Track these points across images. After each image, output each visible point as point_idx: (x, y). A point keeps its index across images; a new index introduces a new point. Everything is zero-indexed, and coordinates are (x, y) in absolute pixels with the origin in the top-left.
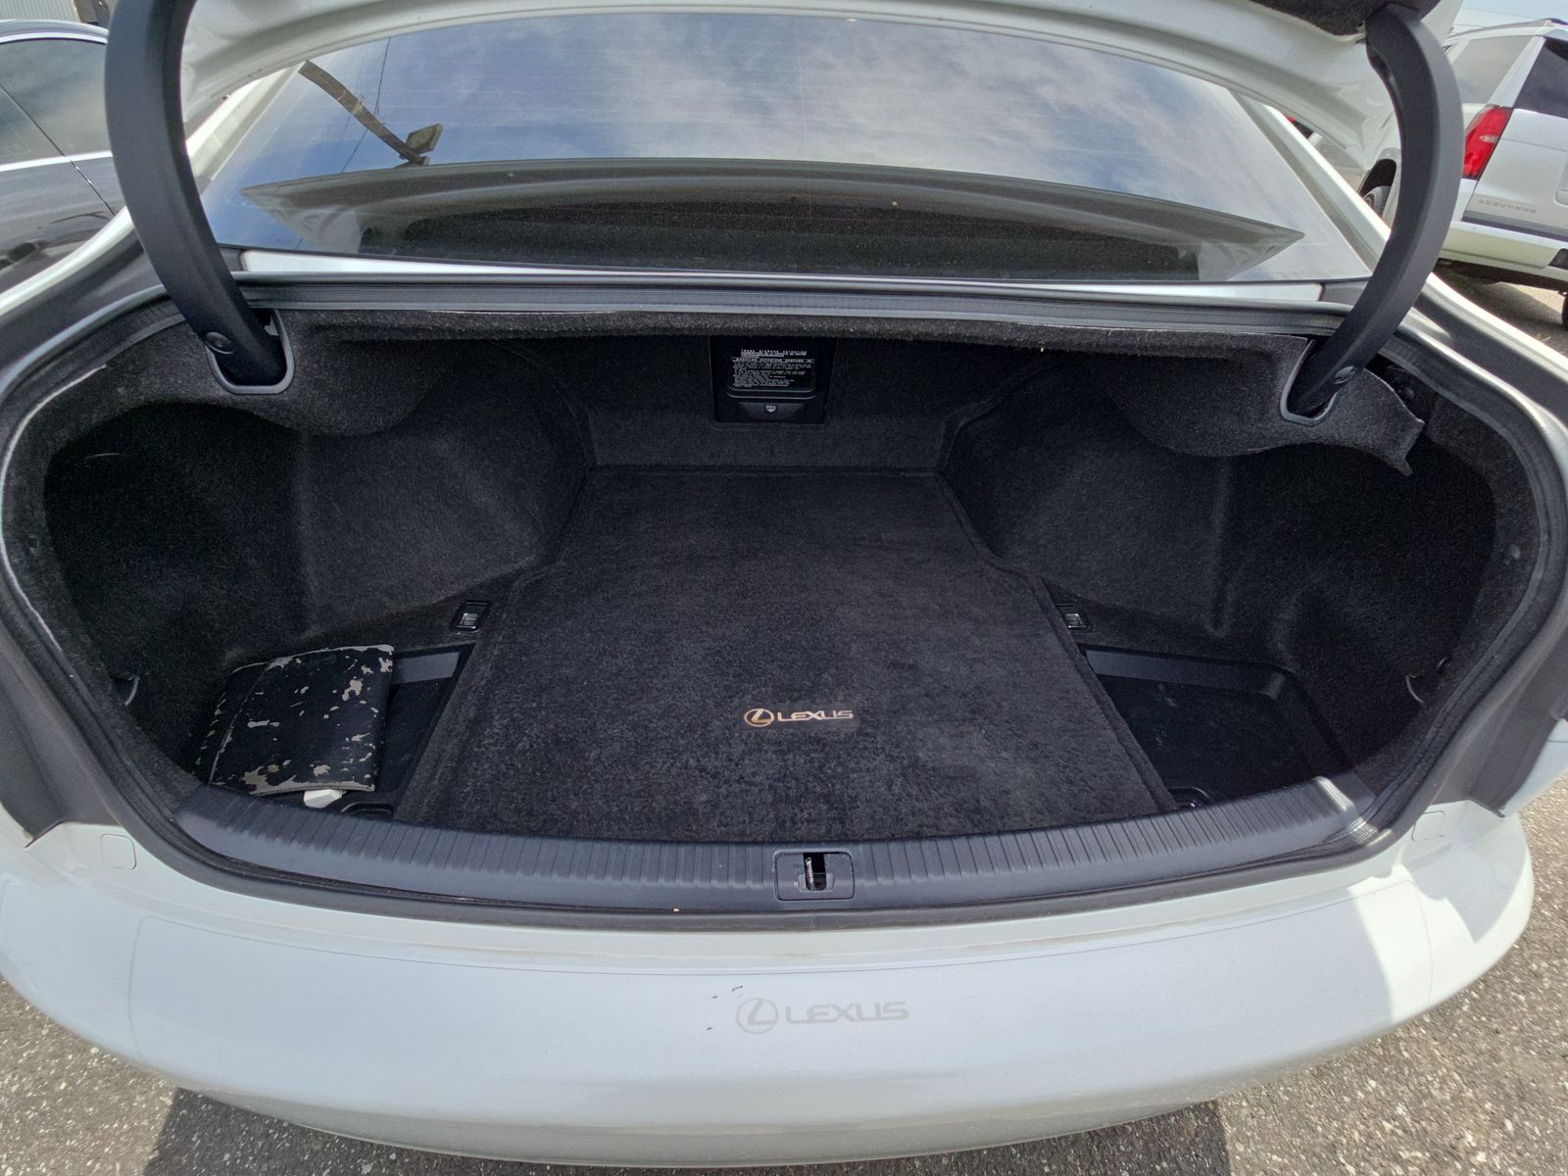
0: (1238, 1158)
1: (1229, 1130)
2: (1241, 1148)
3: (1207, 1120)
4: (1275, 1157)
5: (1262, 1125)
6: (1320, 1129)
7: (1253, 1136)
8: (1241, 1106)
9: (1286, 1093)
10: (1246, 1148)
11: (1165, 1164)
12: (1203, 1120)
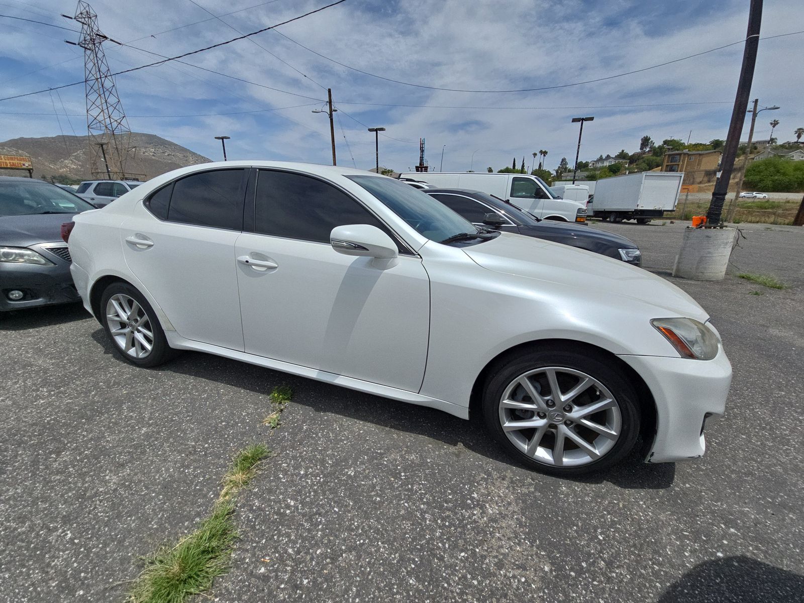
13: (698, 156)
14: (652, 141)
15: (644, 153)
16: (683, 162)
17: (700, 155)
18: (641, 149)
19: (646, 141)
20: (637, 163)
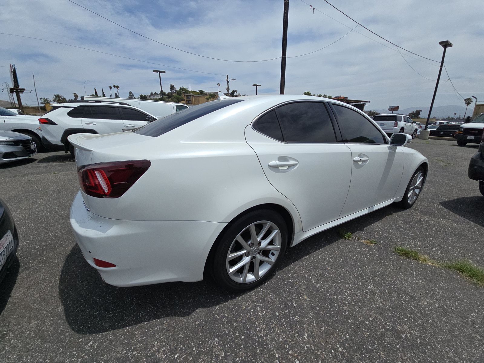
0: (98, 336)
1: (104, 334)
2: (100, 336)
3: (107, 328)
4: (96, 345)
5: (105, 342)
6: (102, 357)
7: (102, 339)
8: (110, 336)
9: (113, 348)
10: (100, 338)
11: (98, 320)
12: (107, 327)
13: (197, 97)
14: (175, 87)
15: (173, 93)
16: (193, 99)
17: (198, 96)
18: (171, 91)
19: (172, 87)
20: (172, 98)
